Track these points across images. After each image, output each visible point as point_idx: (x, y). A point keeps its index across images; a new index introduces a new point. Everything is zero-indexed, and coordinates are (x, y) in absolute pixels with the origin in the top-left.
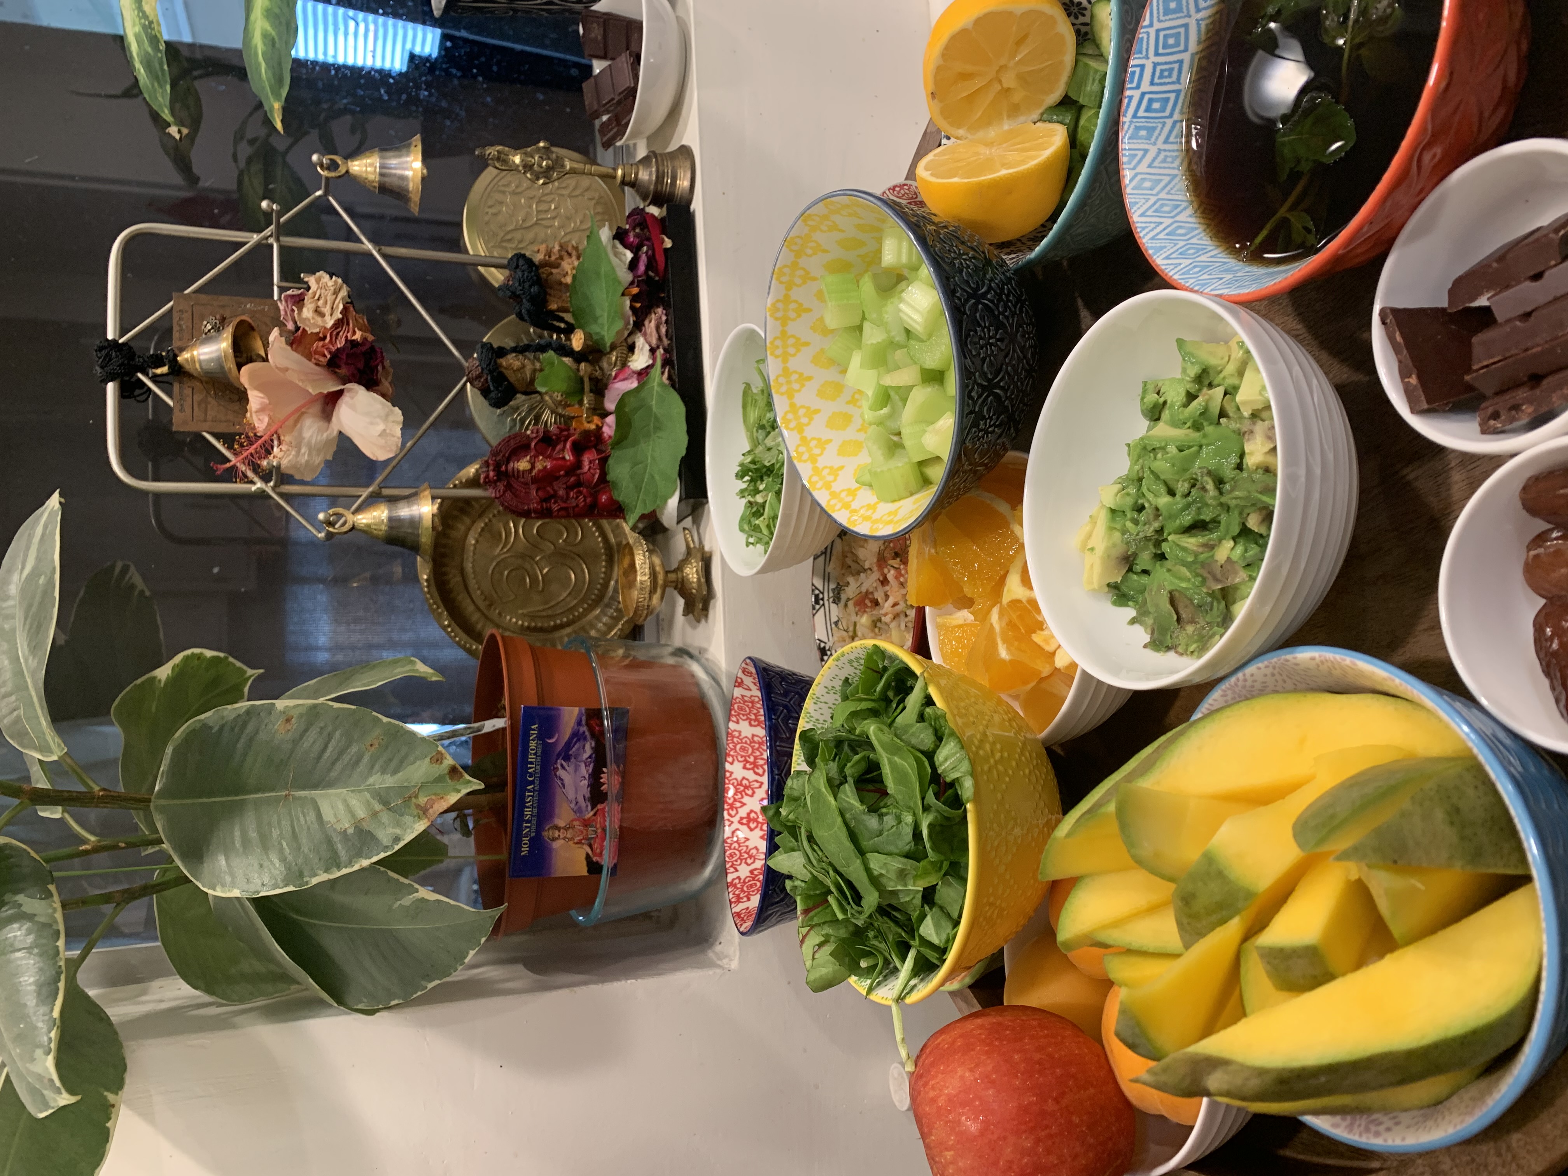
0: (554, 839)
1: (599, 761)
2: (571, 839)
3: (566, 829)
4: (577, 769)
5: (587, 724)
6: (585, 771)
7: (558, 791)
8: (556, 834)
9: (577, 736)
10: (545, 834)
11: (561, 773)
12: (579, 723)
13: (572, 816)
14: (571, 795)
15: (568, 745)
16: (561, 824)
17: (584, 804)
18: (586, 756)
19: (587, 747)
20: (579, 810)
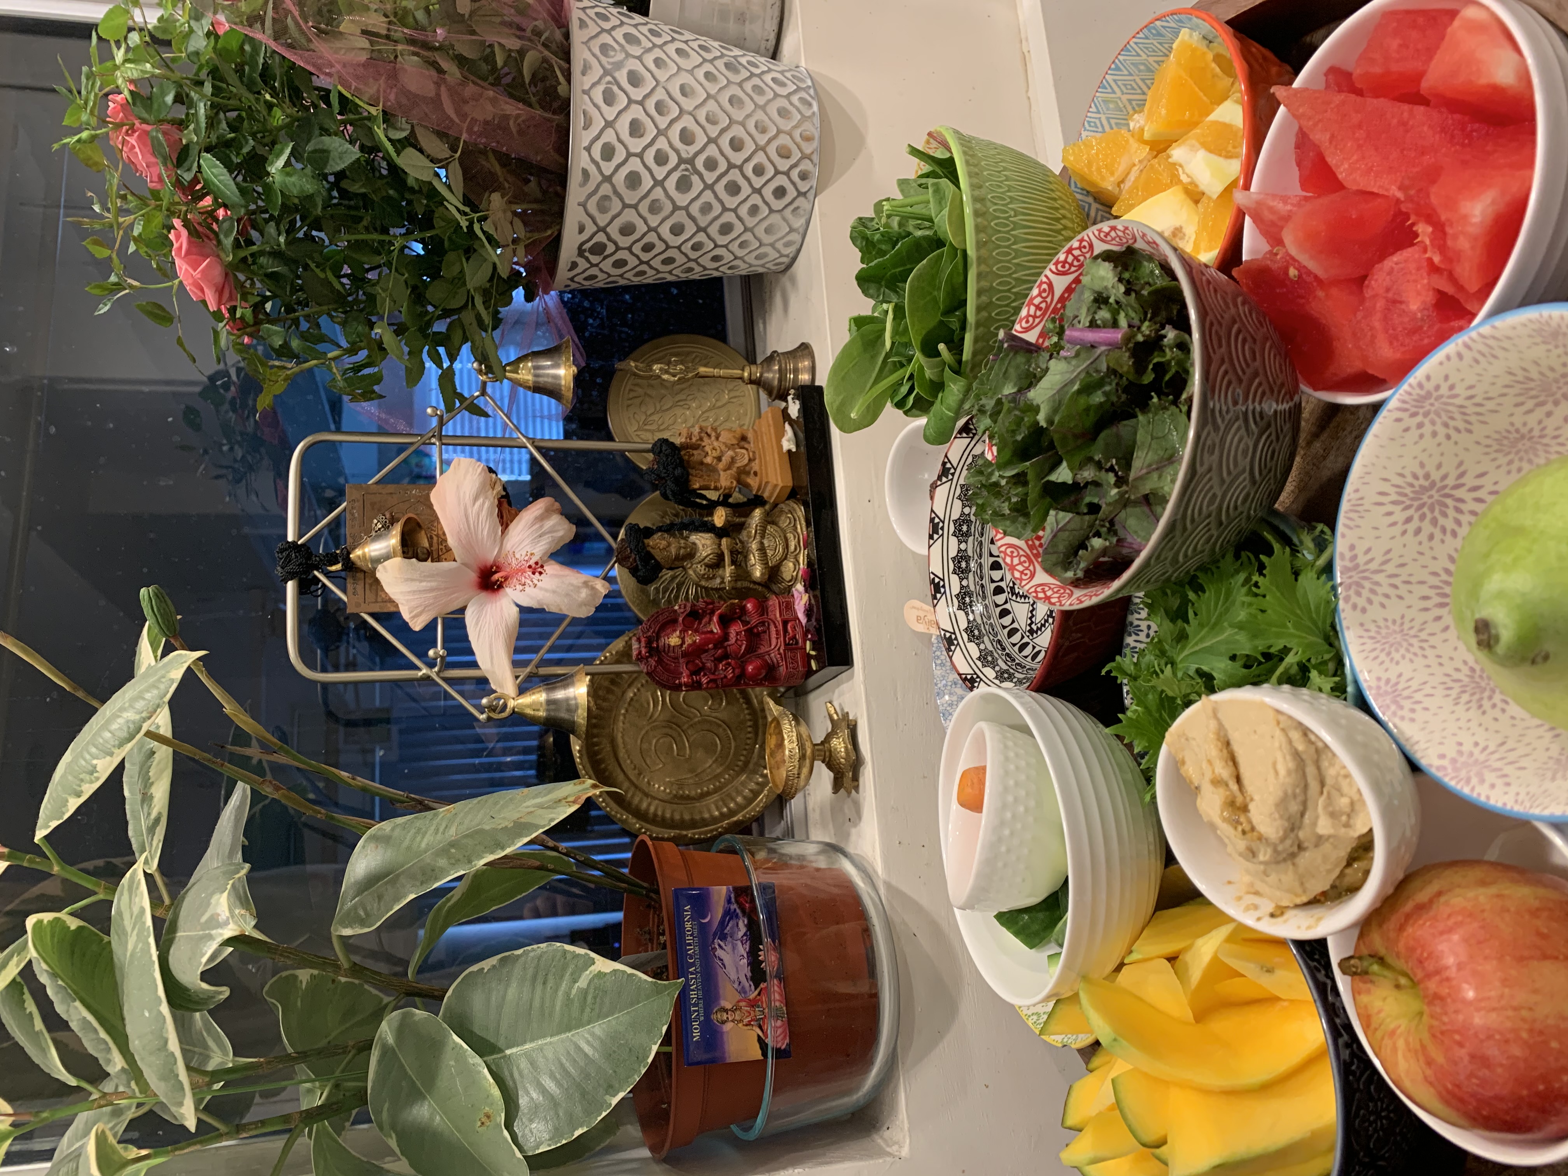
0: (724, 1022)
1: (754, 938)
2: (741, 1021)
3: (733, 1011)
4: (734, 948)
5: (737, 902)
6: (742, 950)
7: (720, 971)
8: (725, 1017)
9: (729, 915)
10: (714, 1017)
11: (719, 952)
12: (729, 901)
13: (738, 997)
14: (733, 976)
15: (723, 924)
16: (728, 1006)
17: (747, 985)
18: (741, 934)
19: (741, 924)
20: (743, 991)
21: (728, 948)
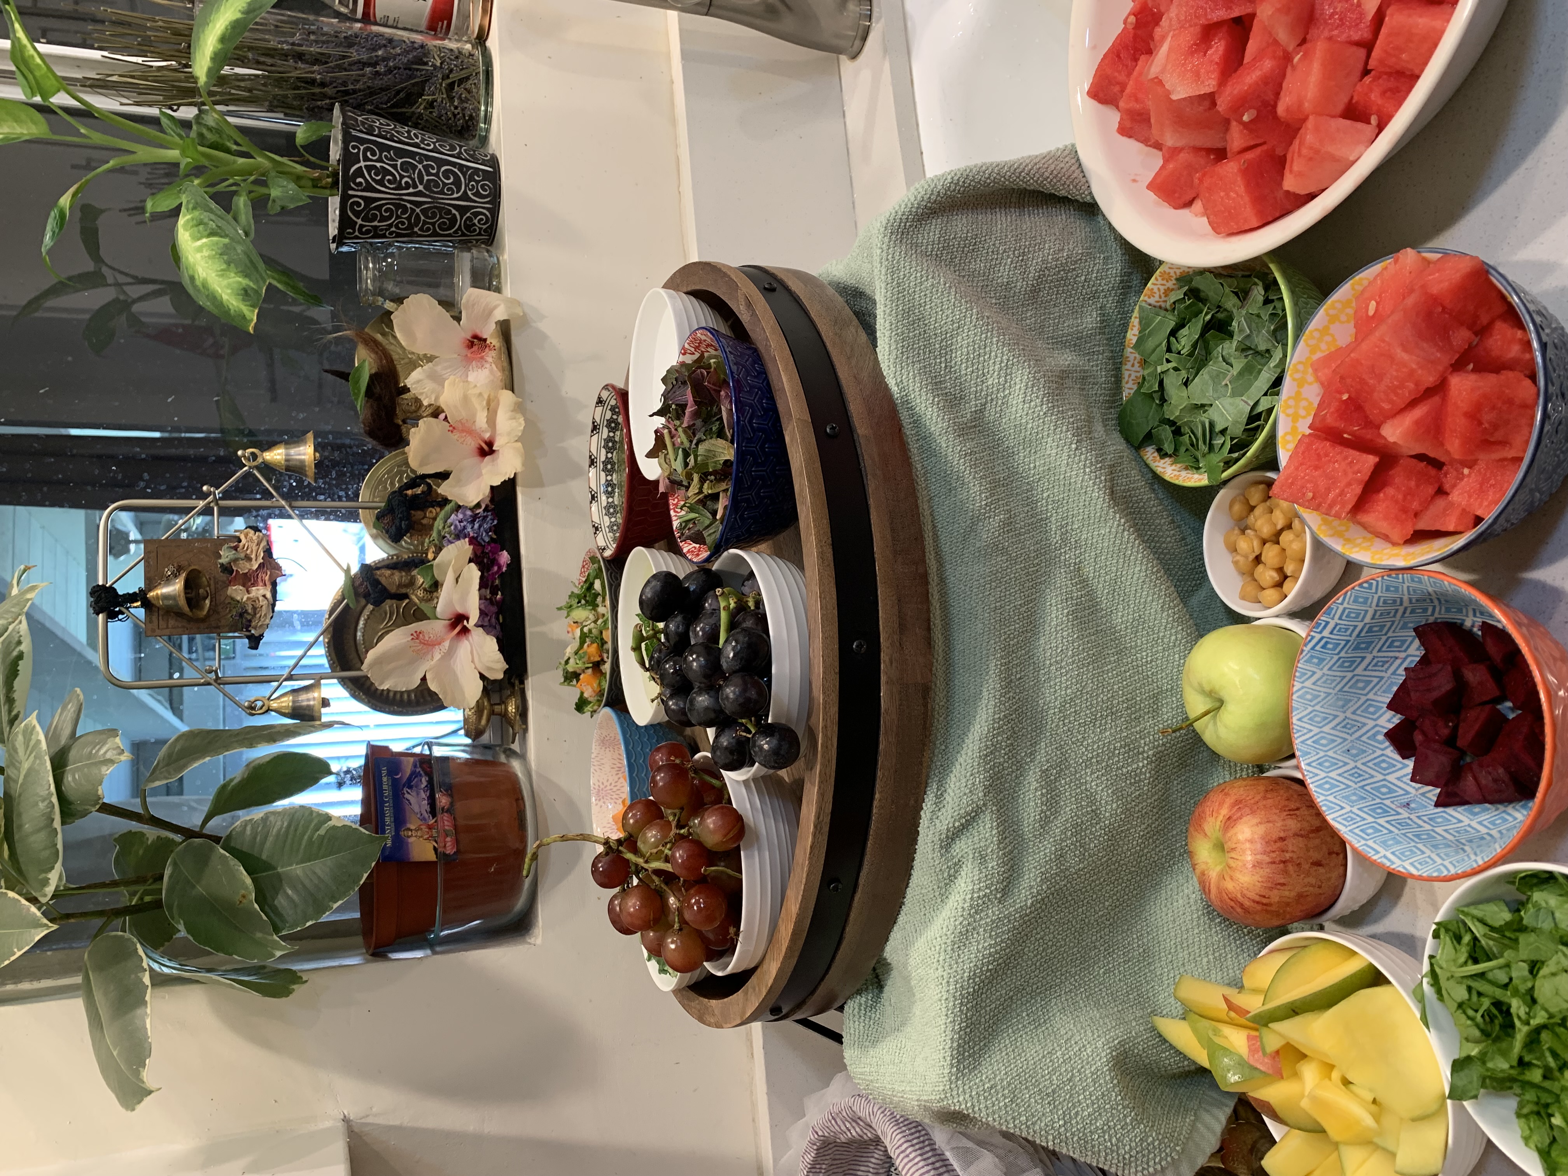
0: (409, 837)
1: (431, 788)
2: (422, 837)
3: (416, 830)
4: (418, 794)
5: (421, 767)
6: (423, 795)
7: (407, 807)
8: (410, 833)
9: (414, 775)
10: (402, 833)
11: (408, 796)
12: (415, 766)
13: (420, 822)
14: (416, 809)
15: (410, 779)
16: (413, 827)
17: (426, 815)
18: (423, 786)
19: (423, 780)
20: (424, 819)
21: (414, 794)
